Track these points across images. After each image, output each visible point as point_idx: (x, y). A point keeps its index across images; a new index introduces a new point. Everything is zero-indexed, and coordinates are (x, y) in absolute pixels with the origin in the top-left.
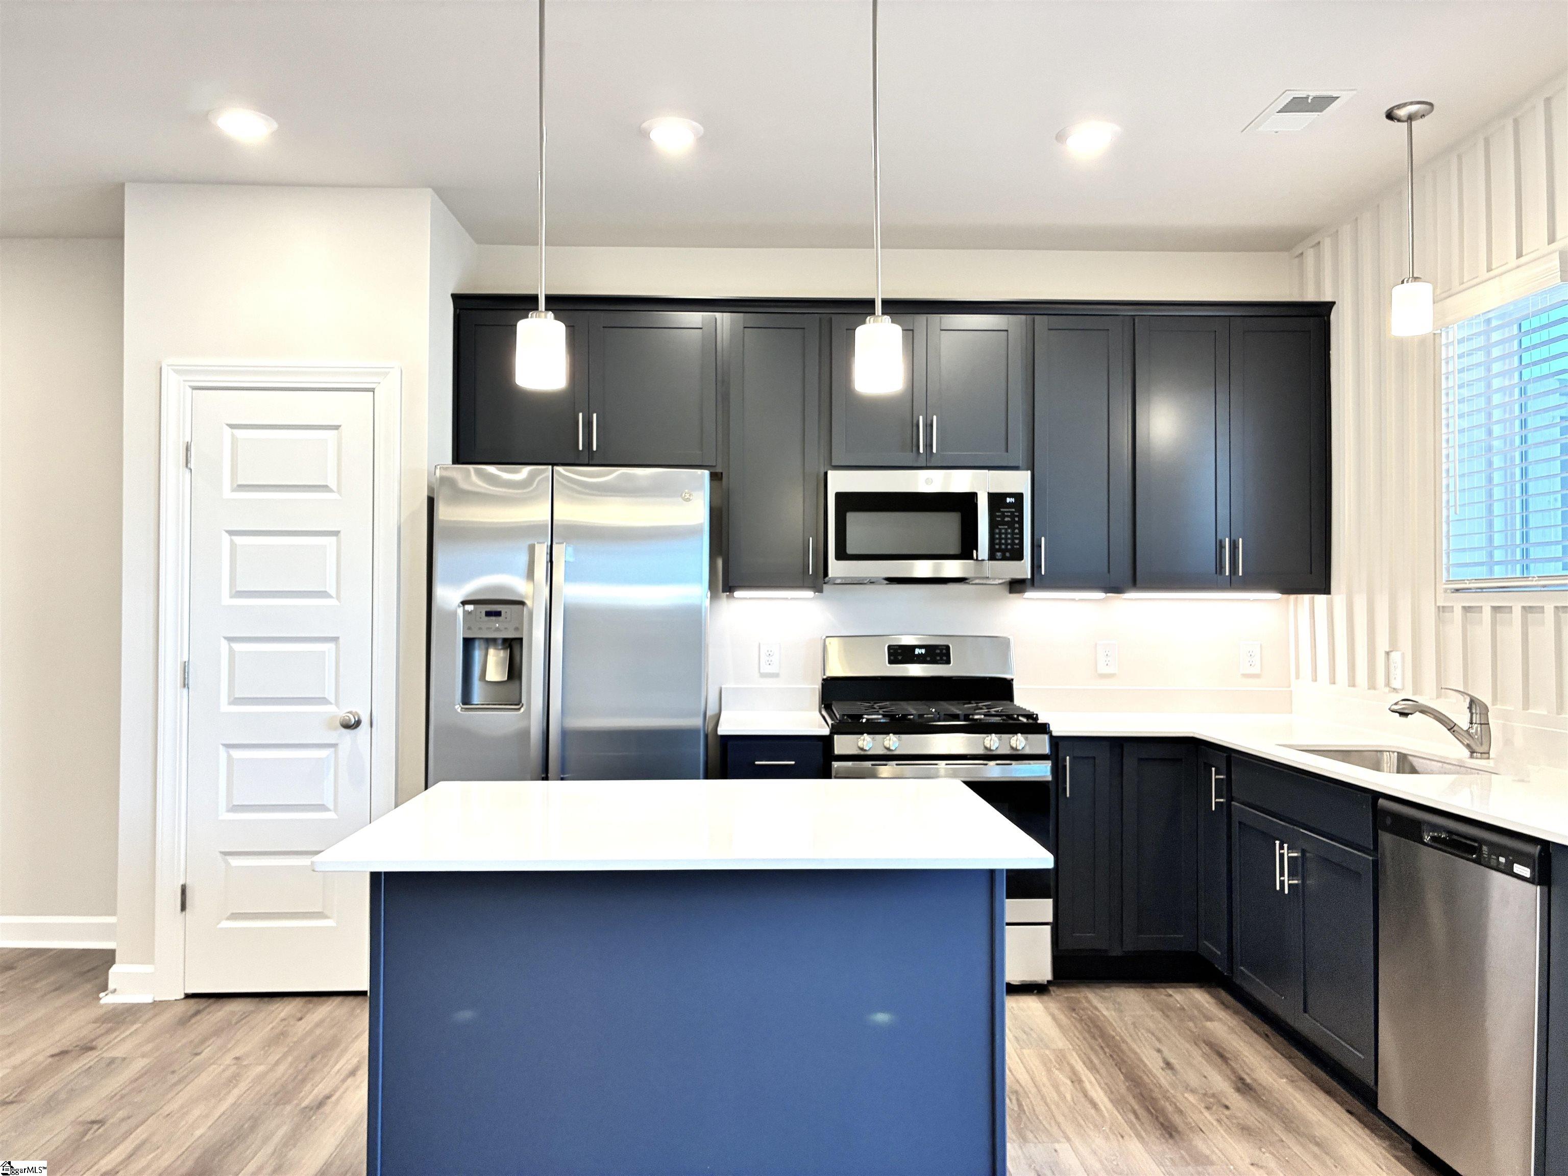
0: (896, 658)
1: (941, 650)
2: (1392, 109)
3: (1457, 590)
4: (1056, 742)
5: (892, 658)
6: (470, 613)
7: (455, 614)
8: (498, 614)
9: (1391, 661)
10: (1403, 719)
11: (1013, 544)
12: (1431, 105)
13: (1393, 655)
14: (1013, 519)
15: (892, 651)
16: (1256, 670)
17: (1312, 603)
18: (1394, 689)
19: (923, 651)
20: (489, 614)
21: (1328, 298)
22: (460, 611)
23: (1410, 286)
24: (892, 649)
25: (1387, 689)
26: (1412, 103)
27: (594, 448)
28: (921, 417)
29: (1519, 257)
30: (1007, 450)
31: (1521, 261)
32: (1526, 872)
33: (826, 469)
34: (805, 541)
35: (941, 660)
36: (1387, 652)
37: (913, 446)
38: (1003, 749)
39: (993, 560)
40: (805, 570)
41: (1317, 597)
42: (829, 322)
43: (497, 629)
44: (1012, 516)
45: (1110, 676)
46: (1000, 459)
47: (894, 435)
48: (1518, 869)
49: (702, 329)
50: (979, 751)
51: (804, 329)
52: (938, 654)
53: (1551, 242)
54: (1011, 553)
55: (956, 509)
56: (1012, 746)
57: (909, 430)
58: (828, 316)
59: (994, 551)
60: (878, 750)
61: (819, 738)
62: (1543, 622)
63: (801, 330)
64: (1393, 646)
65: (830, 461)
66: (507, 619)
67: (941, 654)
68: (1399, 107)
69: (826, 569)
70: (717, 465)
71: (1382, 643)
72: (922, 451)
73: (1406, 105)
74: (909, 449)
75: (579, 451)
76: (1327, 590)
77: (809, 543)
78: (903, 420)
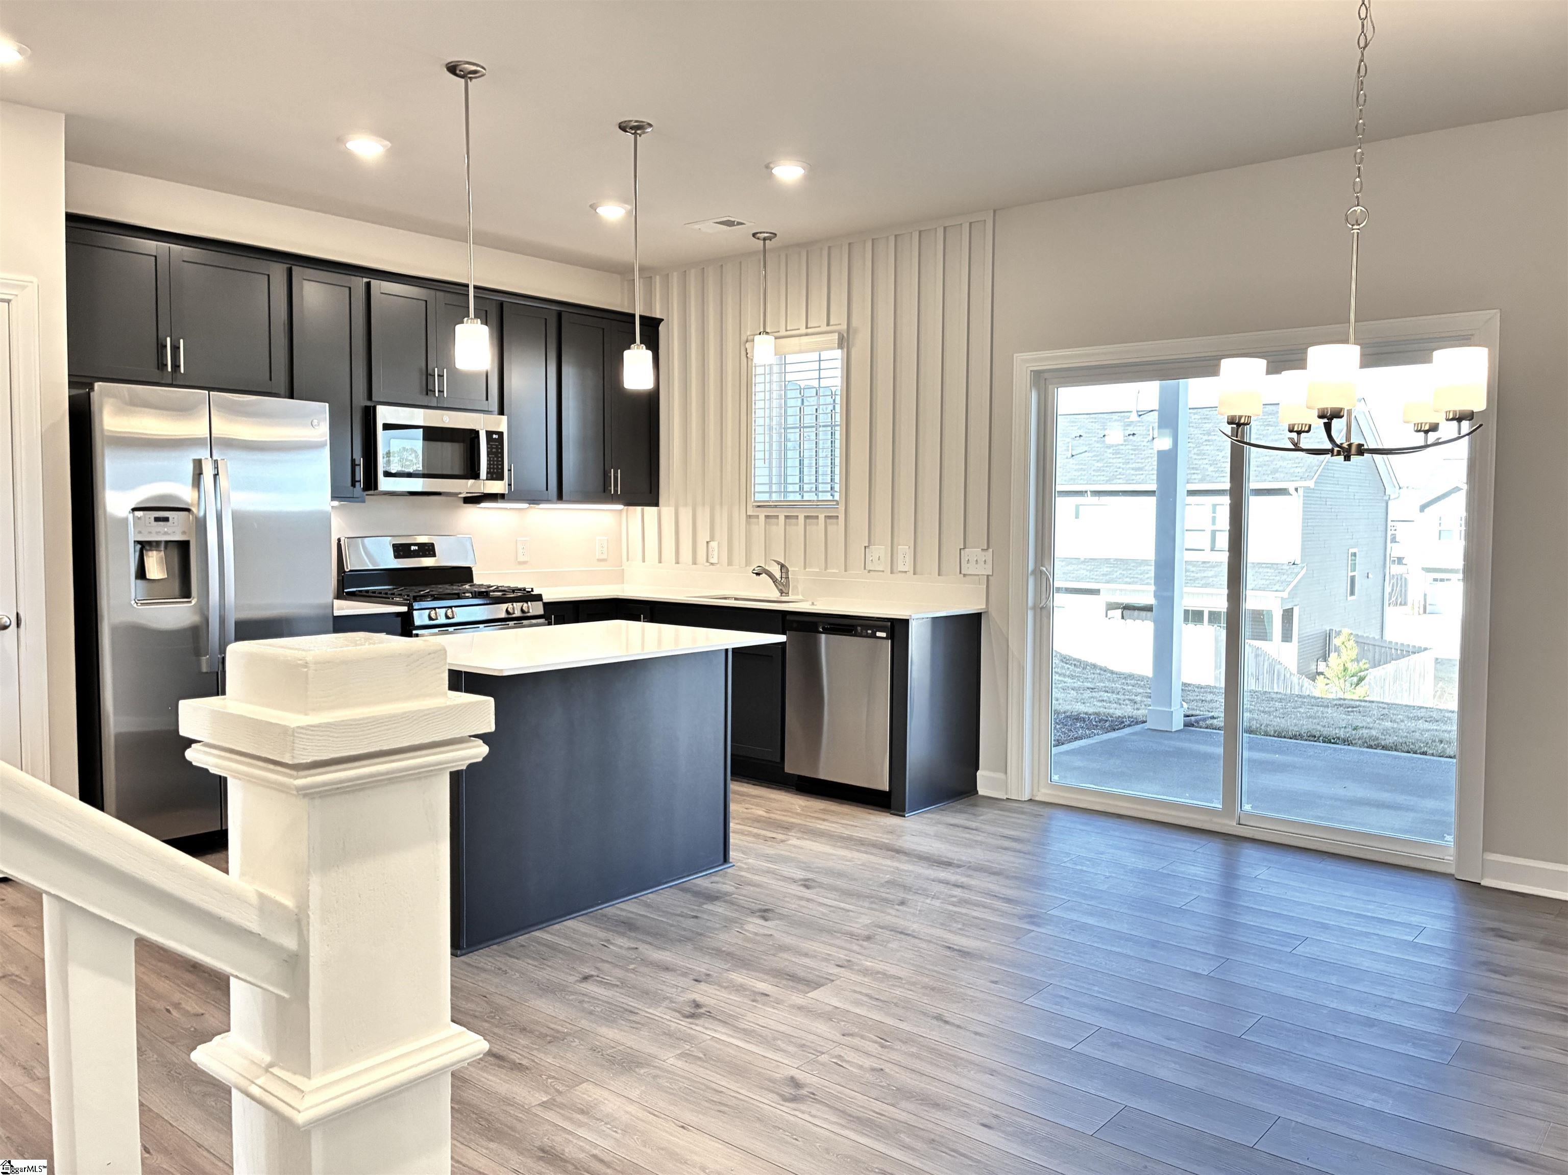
0: (399, 554)
1: (429, 547)
2: (754, 234)
3: (759, 506)
4: (547, 605)
5: (396, 554)
6: (139, 518)
7: (127, 519)
8: (166, 519)
9: (710, 547)
11: (498, 468)
12: (776, 235)
13: (712, 544)
14: (497, 450)
15: (395, 548)
16: (605, 557)
17: (643, 510)
18: (711, 564)
19: (417, 548)
20: (157, 519)
21: (658, 316)
22: (131, 517)
23: (764, 337)
25: (708, 564)
26: (767, 233)
27: (182, 371)
28: (436, 369)
29: (807, 328)
30: (487, 399)
31: (810, 331)
32: (884, 635)
33: (369, 404)
34: (353, 460)
35: (429, 554)
36: (707, 542)
37: (428, 391)
38: (518, 613)
39: (487, 479)
40: (353, 485)
41: (647, 509)
42: (368, 285)
43: (166, 533)
44: (497, 448)
45: (525, 563)
46: (483, 405)
47: (415, 381)
48: (879, 634)
49: (269, 276)
50: (503, 615)
51: (350, 288)
52: (427, 550)
53: (828, 325)
54: (496, 474)
55: (463, 442)
56: (522, 611)
57: (424, 377)
58: (368, 280)
59: (488, 473)
60: (442, 620)
61: (398, 614)
62: (817, 524)
63: (347, 289)
64: (712, 538)
65: (370, 397)
66: (176, 524)
67: (429, 550)
68: (761, 233)
69: (371, 483)
70: (282, 392)
71: (703, 536)
72: (437, 395)
73: (764, 232)
74: (425, 393)
75: (165, 372)
76: (656, 504)
77: (357, 462)
78: (421, 370)
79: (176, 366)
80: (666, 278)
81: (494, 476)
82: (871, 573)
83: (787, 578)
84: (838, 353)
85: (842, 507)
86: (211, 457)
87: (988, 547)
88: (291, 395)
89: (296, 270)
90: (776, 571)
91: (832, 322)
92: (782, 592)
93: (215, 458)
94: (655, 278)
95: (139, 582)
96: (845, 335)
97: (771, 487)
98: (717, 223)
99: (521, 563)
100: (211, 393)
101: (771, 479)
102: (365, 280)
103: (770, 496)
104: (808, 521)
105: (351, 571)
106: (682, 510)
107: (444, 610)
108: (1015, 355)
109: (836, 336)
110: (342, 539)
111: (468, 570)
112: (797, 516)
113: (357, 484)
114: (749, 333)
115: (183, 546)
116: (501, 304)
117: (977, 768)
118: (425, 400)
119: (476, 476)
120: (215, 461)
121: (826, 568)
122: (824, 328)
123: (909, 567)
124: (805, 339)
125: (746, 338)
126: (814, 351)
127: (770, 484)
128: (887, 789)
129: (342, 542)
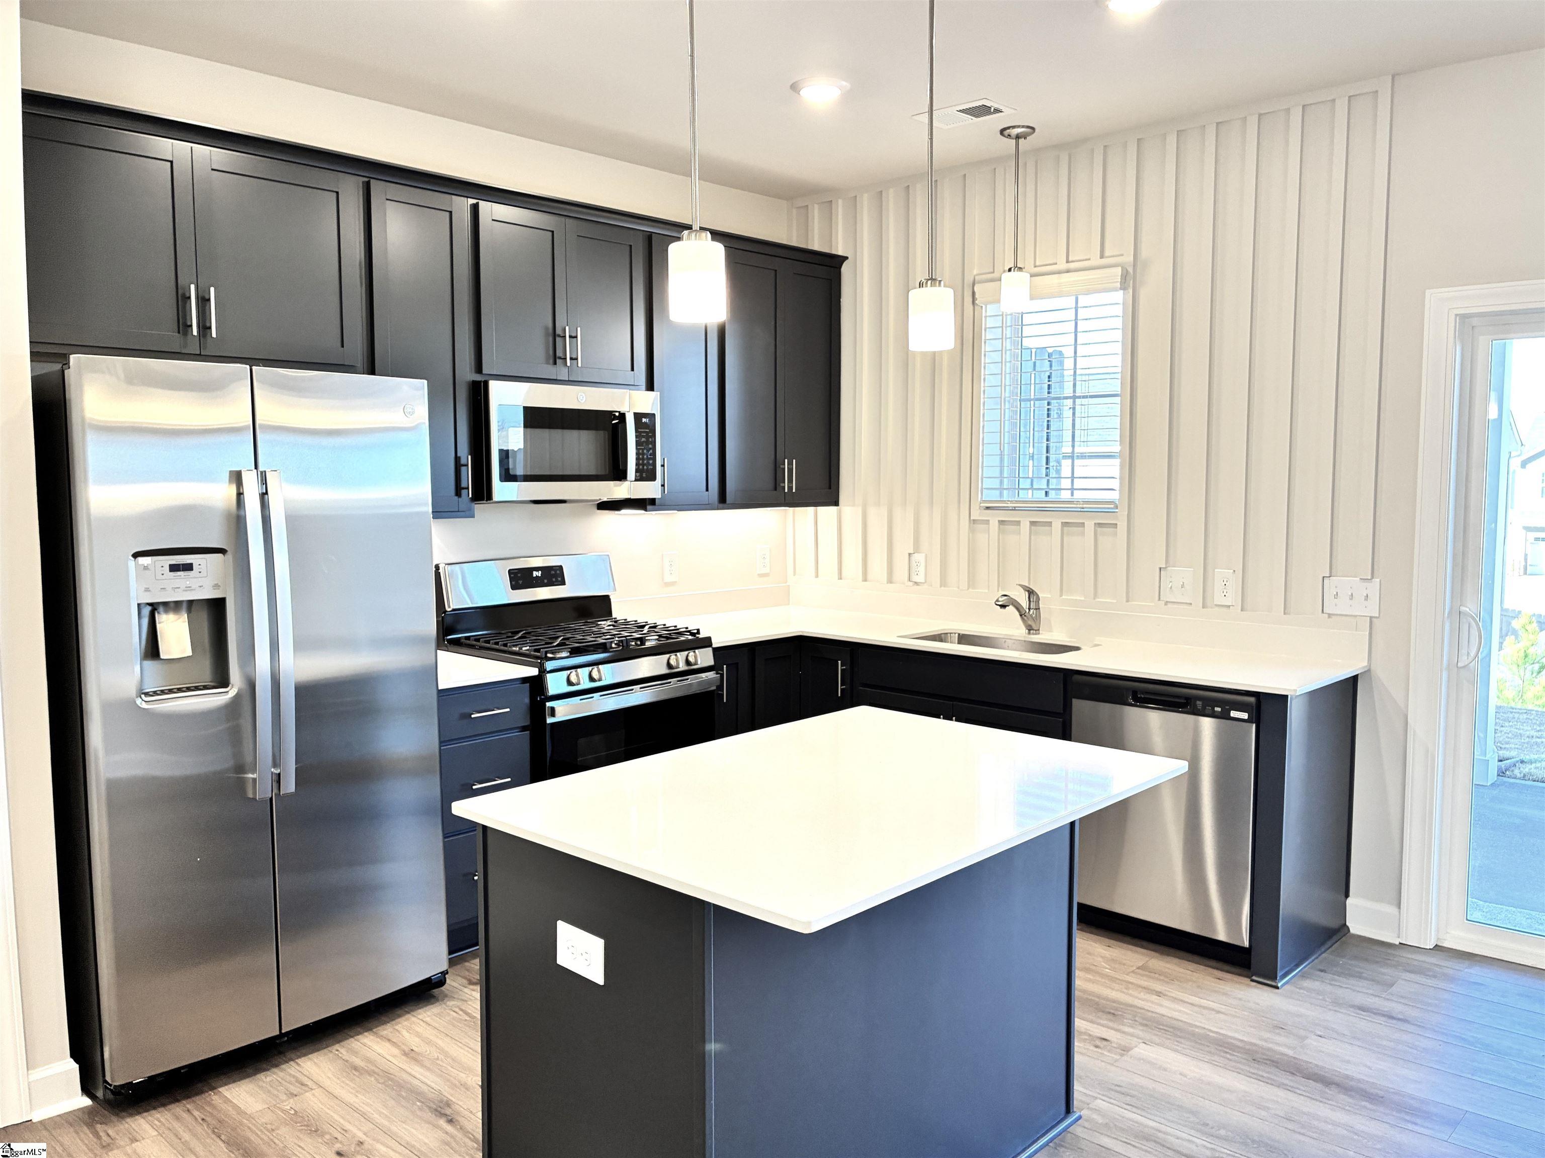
0: (517, 582)
1: (555, 571)
2: (1005, 129)
3: (988, 508)
4: (717, 652)
5: (513, 583)
6: (146, 568)
7: (126, 570)
8: (188, 567)
9: (913, 561)
10: (1002, 610)
11: (648, 464)
12: (1033, 129)
13: (916, 557)
14: (648, 439)
15: (512, 576)
16: (767, 570)
18: (916, 583)
19: (540, 573)
20: (174, 568)
22: (132, 566)
23: (1014, 274)
24: (512, 573)
25: (911, 584)
26: (1023, 127)
27: (214, 335)
28: (567, 328)
29: (1068, 262)
30: (632, 369)
31: (1072, 266)
32: (1245, 716)
33: (478, 378)
34: (457, 459)
35: (557, 581)
36: (910, 554)
37: (555, 358)
38: (682, 667)
39: (636, 480)
40: (458, 493)
41: (821, 509)
42: (475, 209)
43: (189, 589)
44: (647, 437)
45: (673, 584)
46: (629, 377)
47: (539, 346)
48: (1234, 714)
49: (337, 193)
50: (664, 671)
51: (451, 212)
52: (554, 576)
53: (1102, 257)
54: (646, 473)
55: (604, 429)
56: (688, 663)
57: (551, 339)
58: (475, 201)
59: (637, 471)
60: (586, 684)
61: (525, 680)
62: (1083, 534)
63: (448, 214)
64: (917, 549)
65: (479, 368)
66: (204, 574)
67: (556, 576)
68: (1014, 127)
69: (482, 492)
70: (360, 365)
71: (903, 547)
72: (569, 364)
73: (1019, 127)
74: (551, 361)
75: (189, 337)
76: (836, 503)
77: (463, 461)
78: (547, 328)
79: (204, 328)
80: (854, 202)
81: (644, 475)
82: (1170, 605)
83: (1038, 609)
84: (1119, 296)
85: (1123, 513)
86: (256, 467)
87: (1373, 577)
88: (372, 371)
89: (377, 188)
90: (1022, 599)
91: (1107, 253)
92: (1030, 629)
93: (261, 468)
94: (837, 201)
95: (149, 664)
96: (1131, 270)
97: (1001, 483)
98: (960, 111)
99: (667, 584)
100: (254, 368)
101: (1001, 472)
102: (472, 201)
103: (1001, 495)
104: (1065, 529)
105: (454, 610)
106: (872, 512)
107: (587, 670)
108: (1428, 292)
109: (1119, 270)
110: (441, 566)
111: (606, 600)
112: (1051, 522)
113: (464, 492)
114: (975, 272)
115: (217, 607)
116: (649, 237)
117: (1347, 895)
118: (549, 371)
119: (619, 474)
120: (262, 473)
121: (1096, 595)
122: (1096, 261)
123: (1232, 598)
124: (1066, 277)
125: (972, 279)
126: (1068, 295)
127: (1001, 477)
128: (1246, 944)
129: (441, 571)
